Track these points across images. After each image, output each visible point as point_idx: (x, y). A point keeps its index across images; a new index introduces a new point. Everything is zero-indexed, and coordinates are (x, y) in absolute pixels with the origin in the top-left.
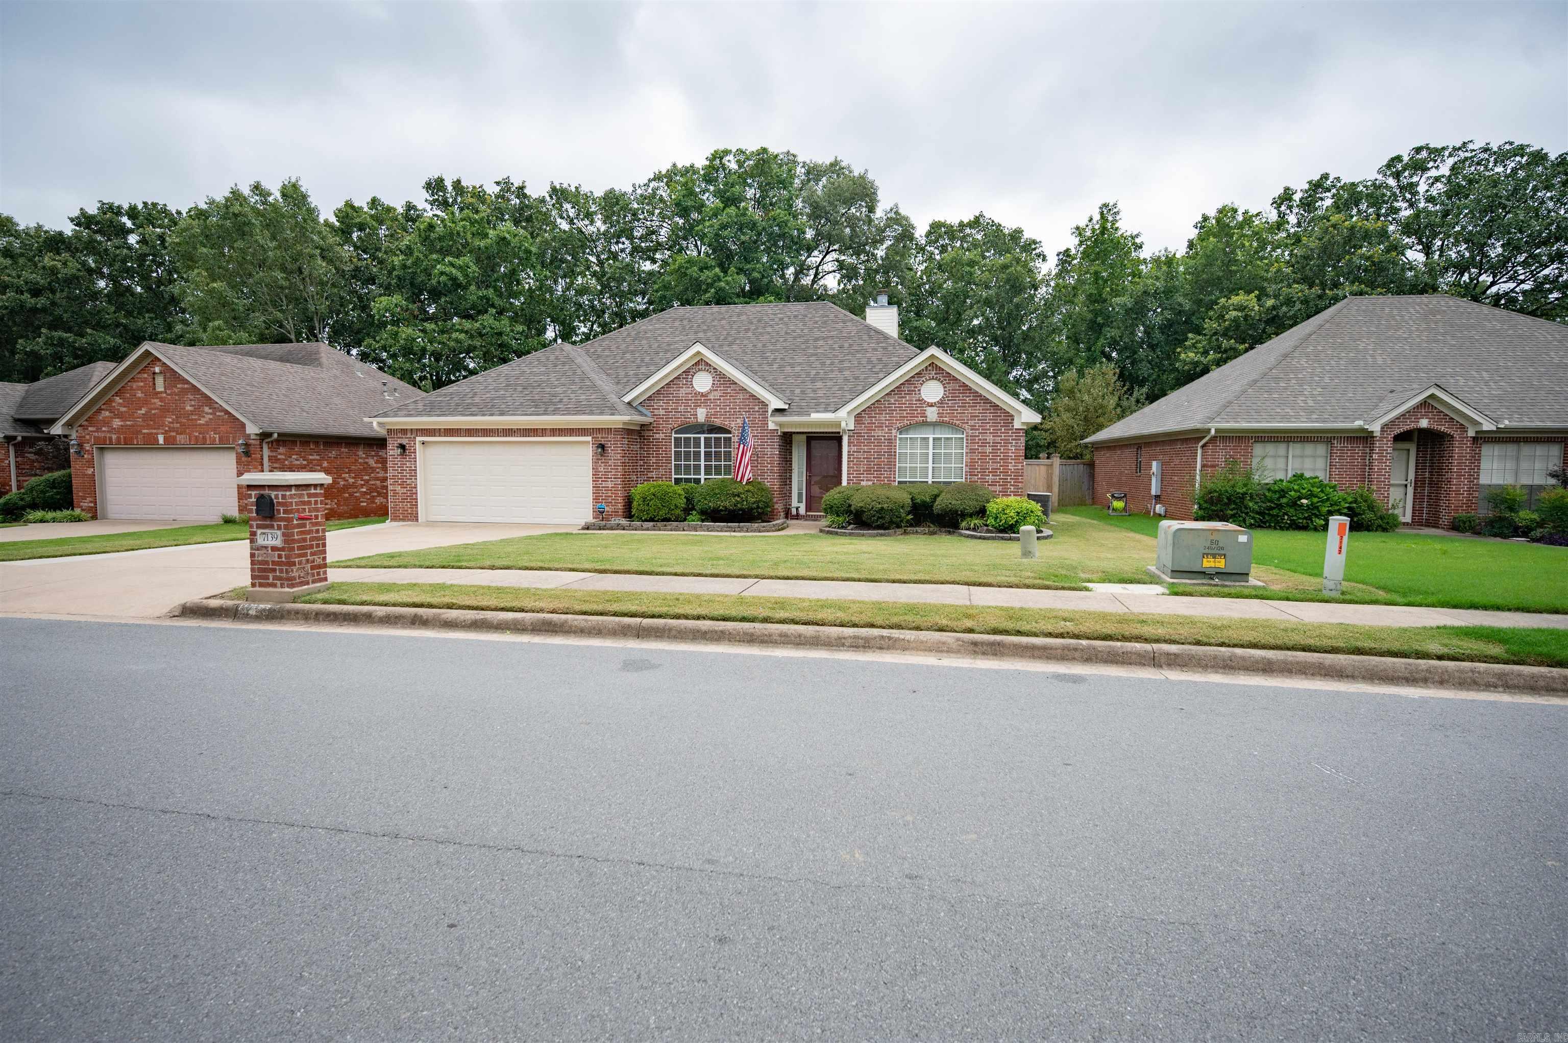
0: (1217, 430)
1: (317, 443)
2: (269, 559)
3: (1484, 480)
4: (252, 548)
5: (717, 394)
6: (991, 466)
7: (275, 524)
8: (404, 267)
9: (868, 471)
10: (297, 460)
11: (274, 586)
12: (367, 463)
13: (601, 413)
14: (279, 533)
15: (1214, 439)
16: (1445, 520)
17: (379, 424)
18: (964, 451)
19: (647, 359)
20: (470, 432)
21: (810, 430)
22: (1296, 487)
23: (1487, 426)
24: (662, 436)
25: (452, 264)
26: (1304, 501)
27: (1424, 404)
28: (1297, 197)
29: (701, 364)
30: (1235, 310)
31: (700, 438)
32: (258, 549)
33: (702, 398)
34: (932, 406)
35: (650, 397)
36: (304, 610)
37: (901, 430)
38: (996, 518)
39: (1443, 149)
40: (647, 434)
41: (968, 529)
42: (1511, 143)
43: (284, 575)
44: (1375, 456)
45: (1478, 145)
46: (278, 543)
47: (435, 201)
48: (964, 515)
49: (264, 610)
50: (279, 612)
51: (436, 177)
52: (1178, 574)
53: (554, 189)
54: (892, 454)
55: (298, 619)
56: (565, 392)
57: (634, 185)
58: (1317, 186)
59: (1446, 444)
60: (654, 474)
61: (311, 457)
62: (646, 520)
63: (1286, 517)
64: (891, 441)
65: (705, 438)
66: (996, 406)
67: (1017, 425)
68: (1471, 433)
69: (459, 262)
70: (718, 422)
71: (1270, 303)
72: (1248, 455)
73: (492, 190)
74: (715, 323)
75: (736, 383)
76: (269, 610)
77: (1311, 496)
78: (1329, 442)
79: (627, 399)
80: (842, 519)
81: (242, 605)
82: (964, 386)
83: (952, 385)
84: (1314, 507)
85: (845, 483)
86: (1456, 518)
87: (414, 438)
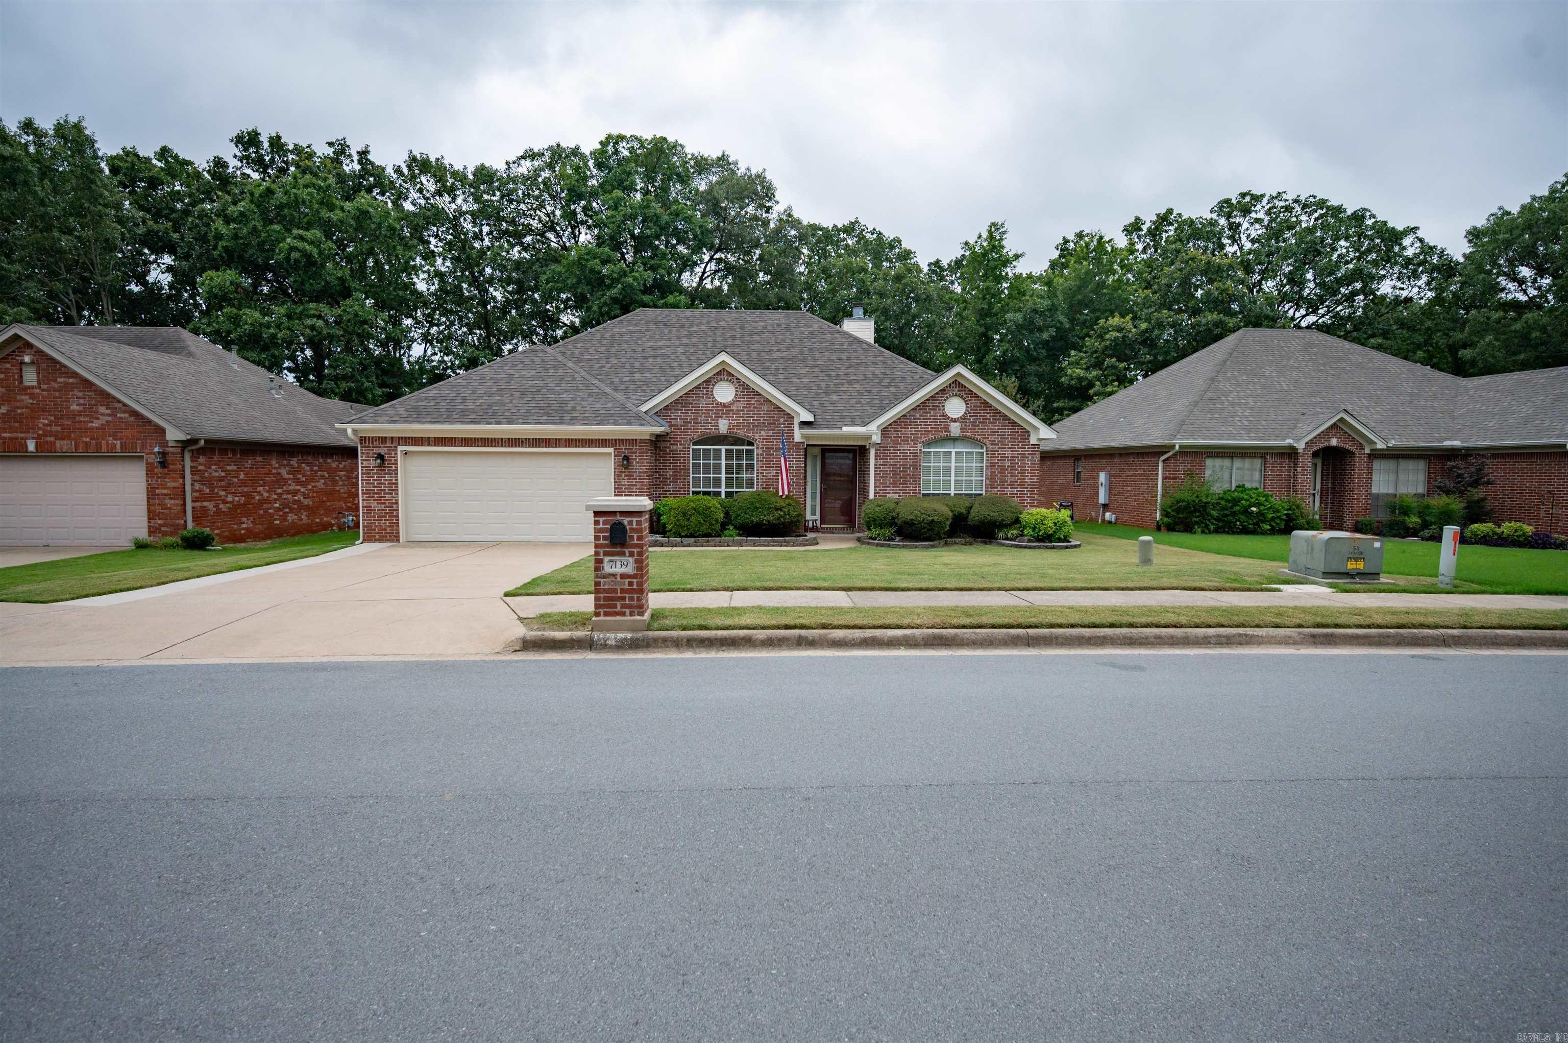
1: (234, 452)
2: (618, 588)
3: (1375, 490)
4: (597, 577)
5: (740, 405)
6: (1009, 479)
7: (627, 551)
8: (236, 237)
9: (894, 484)
10: (216, 471)
11: (623, 614)
12: (279, 474)
13: (629, 424)
14: (631, 560)
15: (1181, 453)
16: (1349, 523)
17: (355, 431)
18: (984, 465)
19: (637, 364)
20: (467, 442)
21: (823, 443)
22: (1246, 497)
23: (1380, 445)
24: (680, 447)
25: (301, 238)
26: (1254, 509)
27: (1334, 426)
28: (1145, 227)
29: (724, 373)
30: (1113, 330)
31: (720, 450)
32: (604, 577)
33: (724, 409)
34: (955, 421)
35: (667, 406)
36: (672, 638)
37: (928, 444)
38: (1034, 529)
39: (1263, 196)
40: (663, 445)
41: (1007, 539)
42: (1315, 197)
43: (635, 603)
44: (1299, 470)
45: (1290, 196)
46: (630, 569)
47: (247, 157)
48: (1002, 525)
49: (626, 639)
50: (643, 640)
51: (250, 129)
52: (1329, 576)
53: (414, 159)
54: (917, 468)
55: (667, 647)
56: (573, 399)
57: (507, 163)
59: (1348, 460)
60: (671, 488)
61: (229, 468)
63: (1238, 524)
64: (916, 455)
65: (726, 450)
66: (1014, 423)
67: (1033, 440)
68: (1367, 451)
69: (309, 235)
70: (741, 433)
71: (1144, 326)
72: (1202, 467)
73: (323, 150)
74: (695, 328)
75: (760, 395)
76: (632, 639)
77: (1258, 505)
78: (1263, 457)
79: (644, 408)
80: (887, 532)
81: (596, 635)
82: (985, 402)
83: (974, 402)
84: (1261, 514)
85: (872, 496)
86: (1357, 522)
87: (396, 447)
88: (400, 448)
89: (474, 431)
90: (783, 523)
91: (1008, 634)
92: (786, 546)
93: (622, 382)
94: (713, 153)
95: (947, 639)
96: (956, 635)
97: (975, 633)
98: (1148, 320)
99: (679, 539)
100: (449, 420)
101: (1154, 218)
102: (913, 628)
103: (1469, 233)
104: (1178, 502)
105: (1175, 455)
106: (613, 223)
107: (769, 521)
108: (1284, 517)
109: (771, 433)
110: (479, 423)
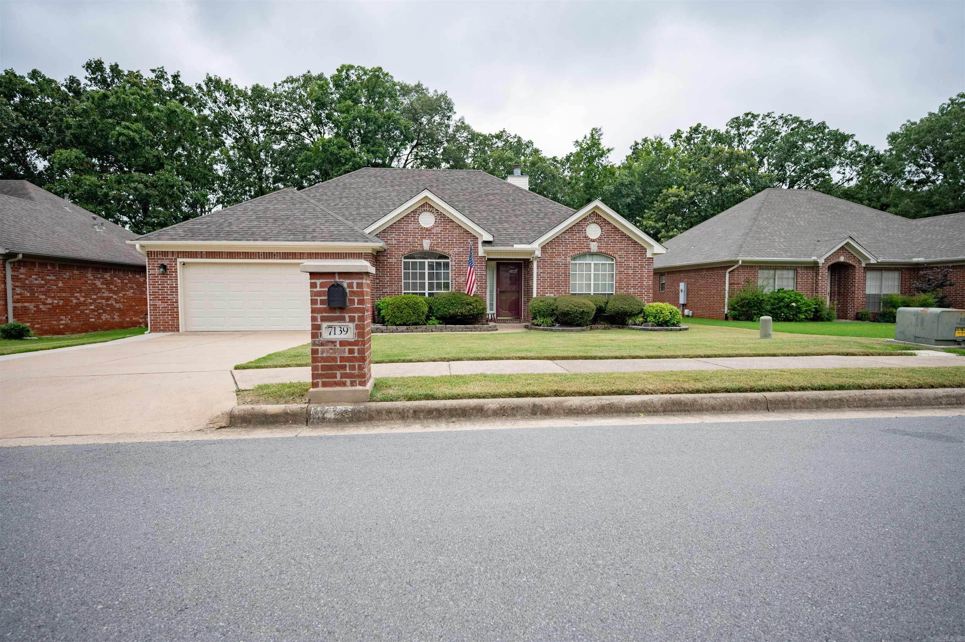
0: (743, 262)
1: (53, 265)
2: (337, 355)
3: (868, 292)
4: (314, 344)
5: (439, 229)
6: (632, 282)
7: (347, 316)
8: (80, 126)
9: (551, 286)
10: (36, 280)
11: (344, 384)
12: (94, 284)
13: (356, 241)
14: (351, 325)
15: (742, 267)
16: (851, 313)
17: (142, 246)
18: (614, 273)
19: (362, 203)
20: (231, 255)
21: (499, 257)
22: (787, 296)
23: (873, 261)
24: (394, 260)
25: (128, 128)
26: (794, 304)
27: (843, 248)
28: (684, 136)
29: (426, 206)
30: (672, 196)
31: (424, 262)
32: (322, 345)
33: (427, 232)
34: (594, 241)
35: (385, 230)
36: (397, 409)
37: (574, 258)
38: (655, 317)
39: (758, 116)
40: (382, 258)
41: (635, 324)
42: (791, 115)
43: (356, 372)
44: (820, 278)
45: (776, 115)
46: (350, 336)
47: (95, 79)
48: (632, 315)
49: (346, 412)
50: (365, 413)
51: (96, 59)
53: (210, 80)
54: (567, 275)
55: (392, 419)
56: (314, 224)
57: (275, 85)
58: (696, 130)
59: (851, 271)
60: (388, 290)
61: (48, 278)
62: (400, 325)
63: (783, 314)
64: (566, 265)
65: (429, 262)
66: (636, 242)
67: (649, 255)
68: (863, 265)
69: (134, 126)
70: (440, 250)
71: (692, 193)
72: (756, 277)
73: (148, 75)
74: (404, 180)
75: (453, 222)
76: (353, 411)
77: (797, 301)
78: (795, 269)
79: (367, 231)
80: (549, 320)
81: (313, 408)
82: (615, 228)
83: (607, 227)
84: (798, 308)
85: (535, 295)
86: (858, 313)
87: (176, 259)
88: (179, 260)
89: (238, 247)
90: (472, 315)
91: (746, 399)
92: (475, 331)
93: (351, 214)
94: (412, 83)
95: (686, 404)
96: (695, 400)
97: (713, 398)
98: (694, 190)
99: (395, 327)
100: (217, 238)
102: (647, 393)
103: (889, 136)
104: (742, 300)
105: (738, 268)
106: (346, 122)
107: (462, 313)
108: (814, 310)
109: (461, 250)
110: (240, 240)
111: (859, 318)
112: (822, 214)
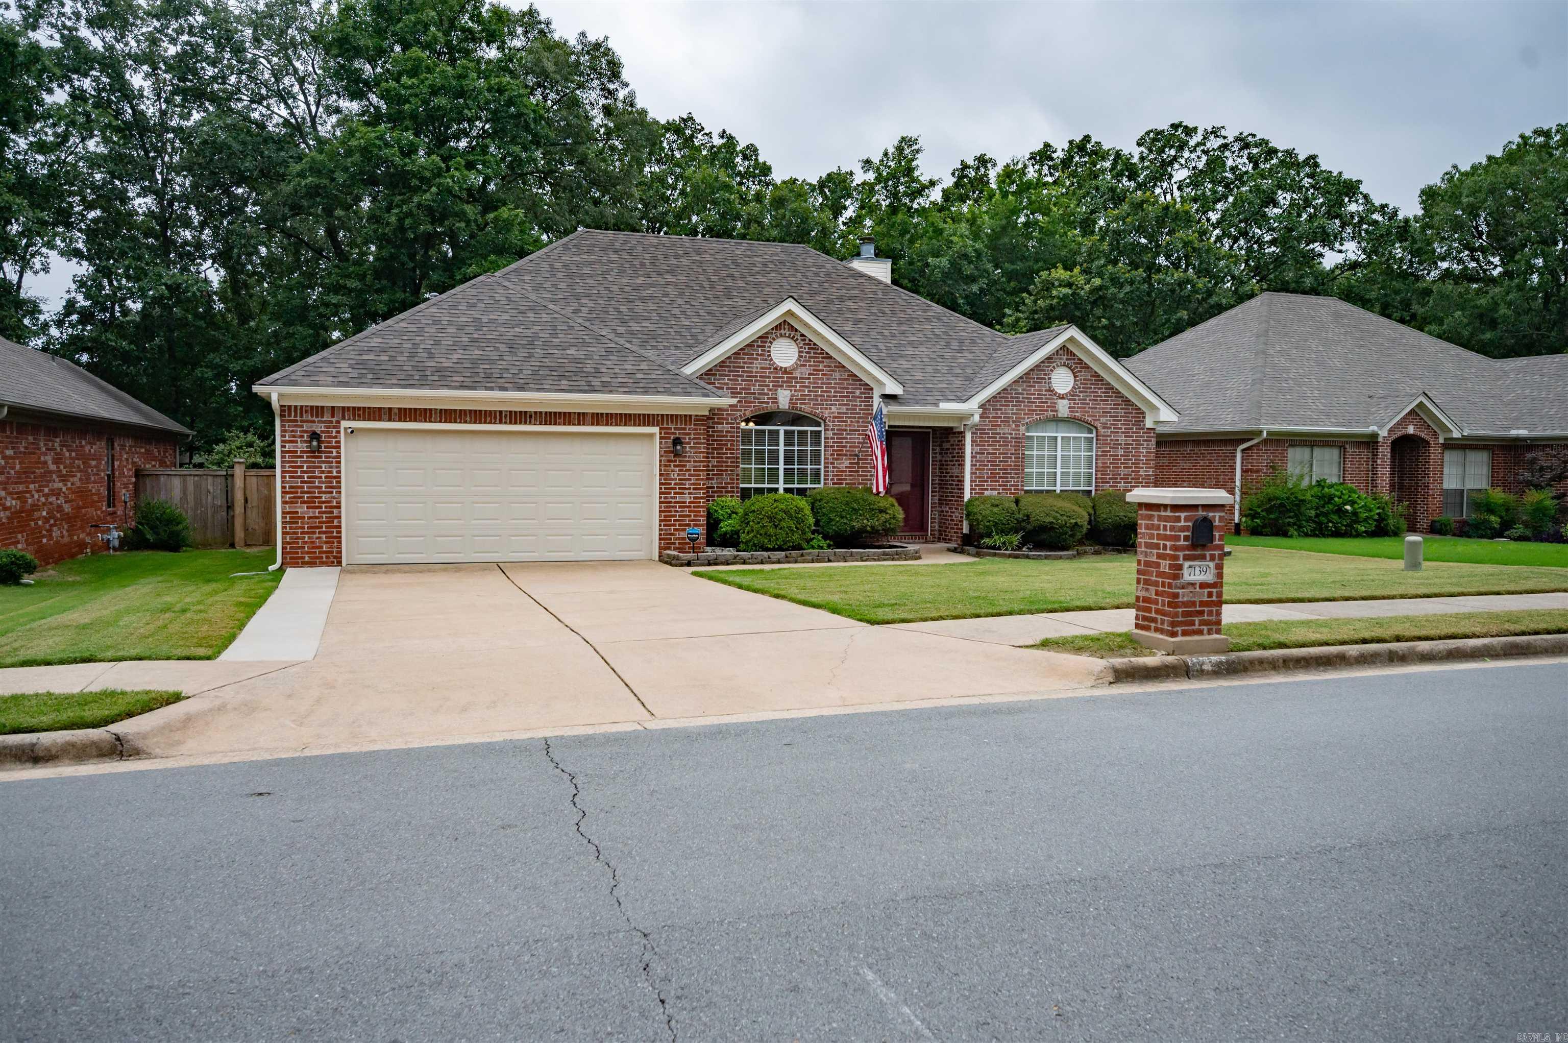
0: (1269, 433)
2: (1197, 599)
3: (1446, 486)
5: (806, 371)
6: (1122, 471)
9: (993, 477)
11: (1200, 632)
14: (1212, 565)
15: (1265, 441)
16: (1424, 523)
18: (1094, 454)
22: (1337, 493)
23: (1456, 434)
24: (726, 427)
26: (1348, 507)
27: (1412, 412)
29: (785, 328)
31: (778, 432)
32: (1183, 588)
33: (785, 376)
34: (1063, 398)
36: (1267, 658)
37: (1032, 427)
42: (1254, 136)
43: (1213, 618)
44: (1379, 462)
45: (1231, 135)
46: (1209, 577)
49: (1221, 662)
50: (1239, 663)
54: (1019, 458)
55: (1265, 670)
56: (588, 357)
58: (1079, 148)
59: (1423, 450)
63: (1330, 525)
64: (1018, 440)
65: (786, 432)
66: (1127, 401)
67: (1149, 424)
68: (1441, 441)
70: (806, 409)
71: (1097, 282)
72: (1284, 459)
75: (831, 357)
76: (1227, 662)
77: (1352, 503)
78: (1342, 447)
79: (689, 370)
80: (1016, 539)
81: (1191, 660)
82: (1097, 375)
83: (1082, 375)
84: (1355, 513)
85: (968, 493)
86: (1433, 522)
87: (338, 422)
88: (344, 424)
92: (898, 560)
96: (1527, 642)
100: (423, 383)
101: (1066, 146)
103: (1423, 192)
104: (1270, 500)
105: (1261, 443)
106: (416, 96)
107: (873, 527)
108: (1376, 517)
109: (844, 409)
111: (1436, 529)
112: (1362, 346)
